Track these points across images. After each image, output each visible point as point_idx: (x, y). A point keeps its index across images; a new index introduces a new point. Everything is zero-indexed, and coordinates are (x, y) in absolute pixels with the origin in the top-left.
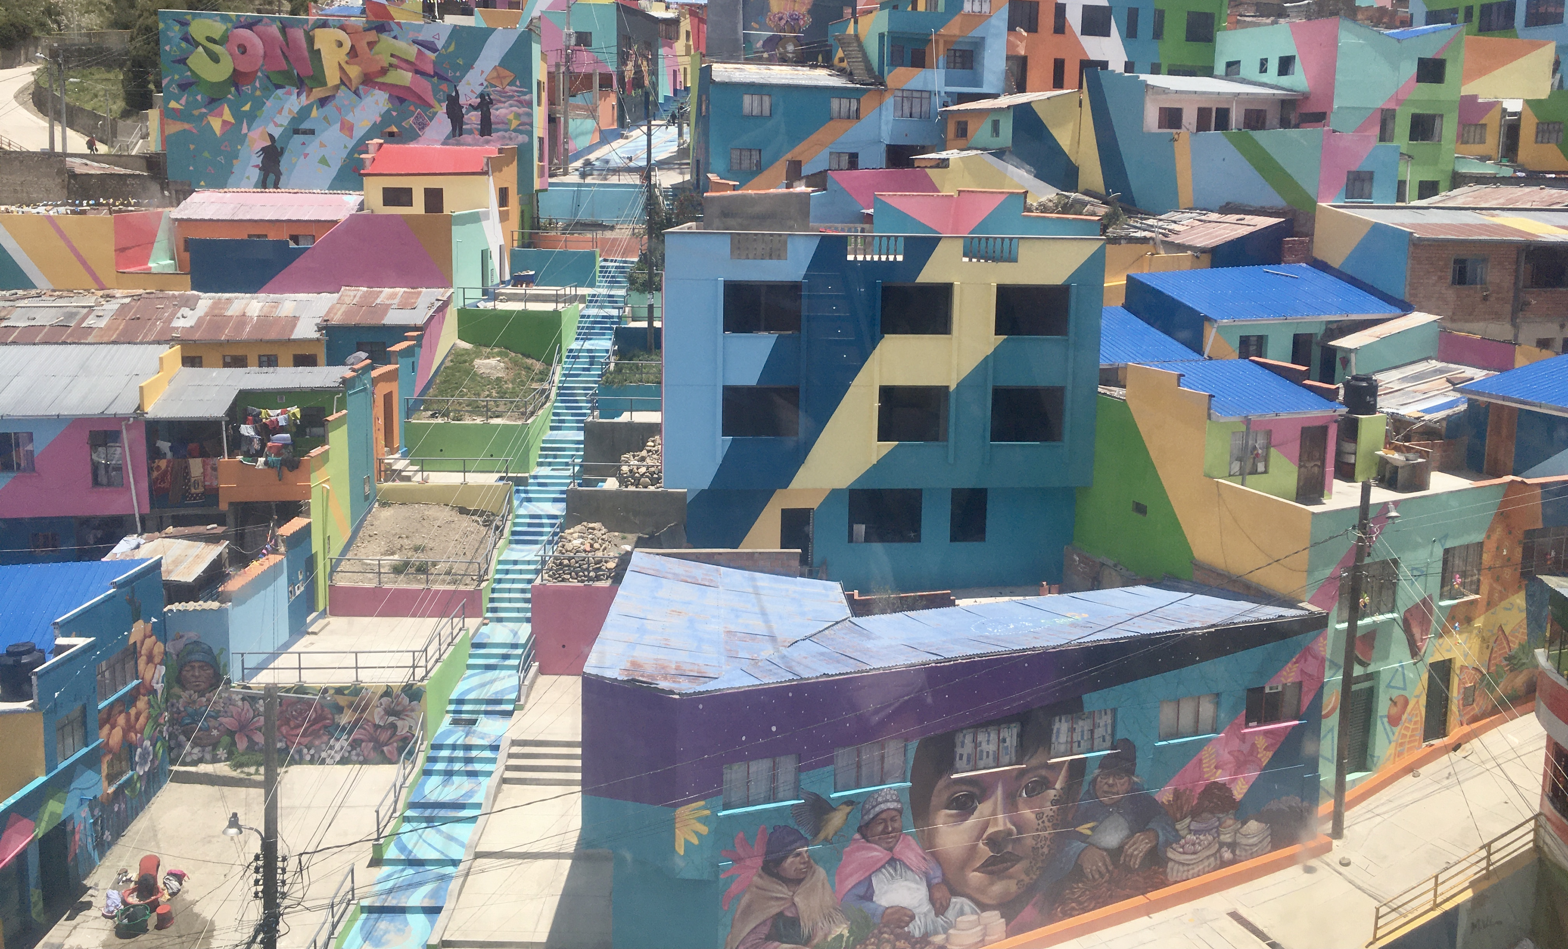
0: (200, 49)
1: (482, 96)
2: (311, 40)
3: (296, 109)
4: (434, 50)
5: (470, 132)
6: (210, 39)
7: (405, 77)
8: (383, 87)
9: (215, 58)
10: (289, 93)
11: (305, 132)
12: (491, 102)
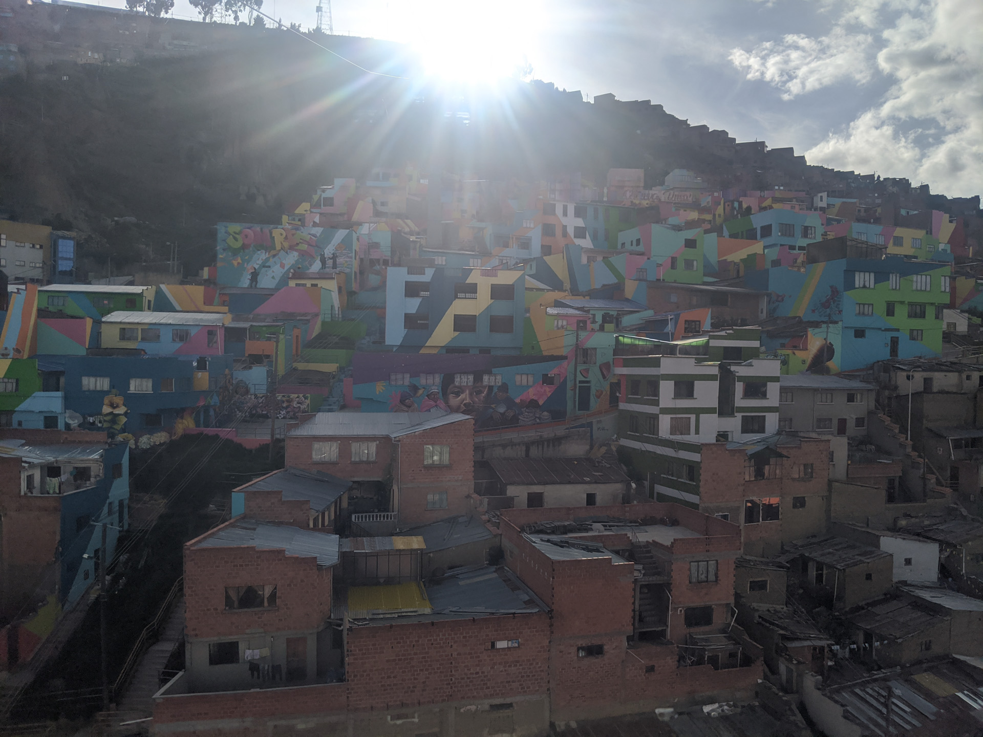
0: (231, 236)
1: (333, 254)
2: (271, 233)
3: (264, 258)
4: (316, 237)
5: (328, 267)
6: (235, 233)
7: (304, 247)
8: (296, 250)
9: (236, 239)
10: (262, 252)
11: (267, 267)
12: (337, 257)
